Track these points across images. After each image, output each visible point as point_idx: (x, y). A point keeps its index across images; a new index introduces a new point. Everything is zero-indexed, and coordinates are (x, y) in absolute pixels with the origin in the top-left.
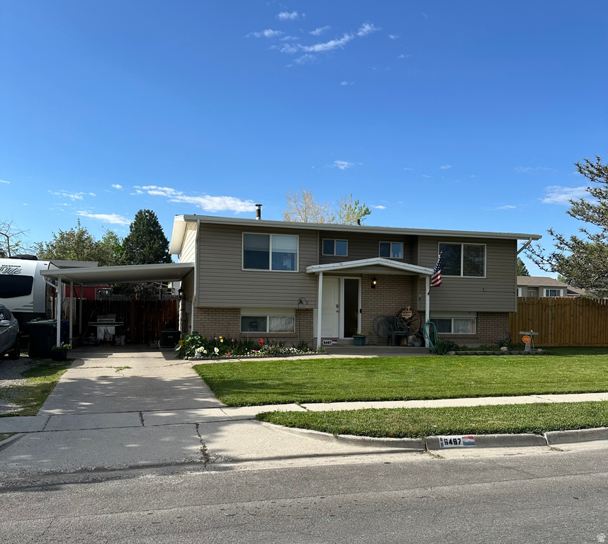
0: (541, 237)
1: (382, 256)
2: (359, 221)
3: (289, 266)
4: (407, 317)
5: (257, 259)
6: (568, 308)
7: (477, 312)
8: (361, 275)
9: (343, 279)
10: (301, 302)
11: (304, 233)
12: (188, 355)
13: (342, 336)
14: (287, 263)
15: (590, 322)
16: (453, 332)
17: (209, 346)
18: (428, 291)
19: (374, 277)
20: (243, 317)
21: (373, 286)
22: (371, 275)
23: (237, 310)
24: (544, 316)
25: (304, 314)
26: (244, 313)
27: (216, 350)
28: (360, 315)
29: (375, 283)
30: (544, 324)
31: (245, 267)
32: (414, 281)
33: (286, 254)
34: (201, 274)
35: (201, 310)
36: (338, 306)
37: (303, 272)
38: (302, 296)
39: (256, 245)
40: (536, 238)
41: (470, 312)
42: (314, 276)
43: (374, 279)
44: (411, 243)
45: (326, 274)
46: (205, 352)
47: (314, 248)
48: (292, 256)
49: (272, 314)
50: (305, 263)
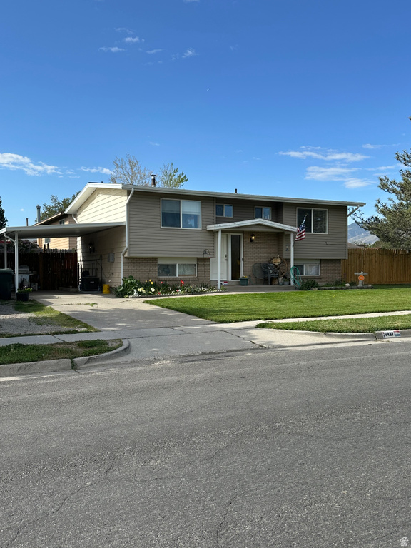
0: (365, 204)
1: (257, 217)
2: (236, 190)
3: (193, 225)
4: (277, 264)
5: (171, 219)
6: (374, 256)
7: (321, 260)
8: (243, 232)
9: (230, 235)
10: (206, 253)
11: (207, 200)
12: (129, 294)
13: (230, 279)
14: (191, 222)
16: (304, 275)
17: (147, 286)
18: (292, 244)
19: (253, 234)
20: (159, 265)
21: (252, 241)
22: (250, 232)
23: (155, 259)
25: (204, 262)
26: (160, 262)
27: (153, 290)
28: (242, 263)
29: (253, 238)
31: (162, 226)
32: (280, 236)
33: (190, 216)
34: (131, 231)
35: (130, 260)
36: (226, 256)
37: (204, 230)
38: (207, 248)
39: (170, 208)
40: (362, 205)
41: (316, 260)
42: (214, 233)
43: (252, 236)
44: (277, 208)
45: (223, 231)
46: (144, 291)
47: (212, 212)
48: (196, 217)
49: (180, 263)
50: (206, 223)
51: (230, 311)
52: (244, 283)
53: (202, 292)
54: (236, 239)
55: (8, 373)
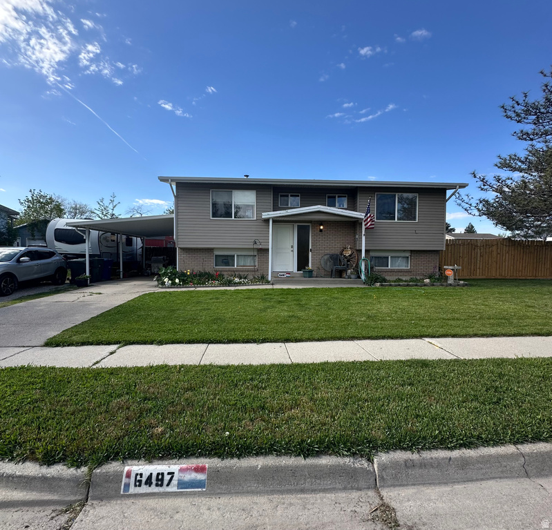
0: (467, 185)
4: (347, 255)
5: (222, 211)
6: (494, 248)
7: (411, 251)
8: (310, 222)
9: (296, 225)
10: (256, 243)
11: (260, 188)
13: (295, 270)
15: (516, 259)
16: (389, 267)
18: (363, 233)
19: (321, 223)
20: (216, 256)
21: (321, 230)
22: (319, 221)
23: (210, 250)
24: (473, 254)
25: (264, 253)
26: (217, 253)
28: (310, 253)
29: (322, 227)
30: (473, 260)
31: (213, 217)
32: (354, 224)
35: (184, 250)
36: (292, 247)
37: (259, 219)
38: (257, 238)
40: (463, 186)
41: (404, 251)
43: (321, 225)
44: (351, 193)
47: (269, 200)
48: (253, 206)
49: (239, 253)
54: (304, 228)
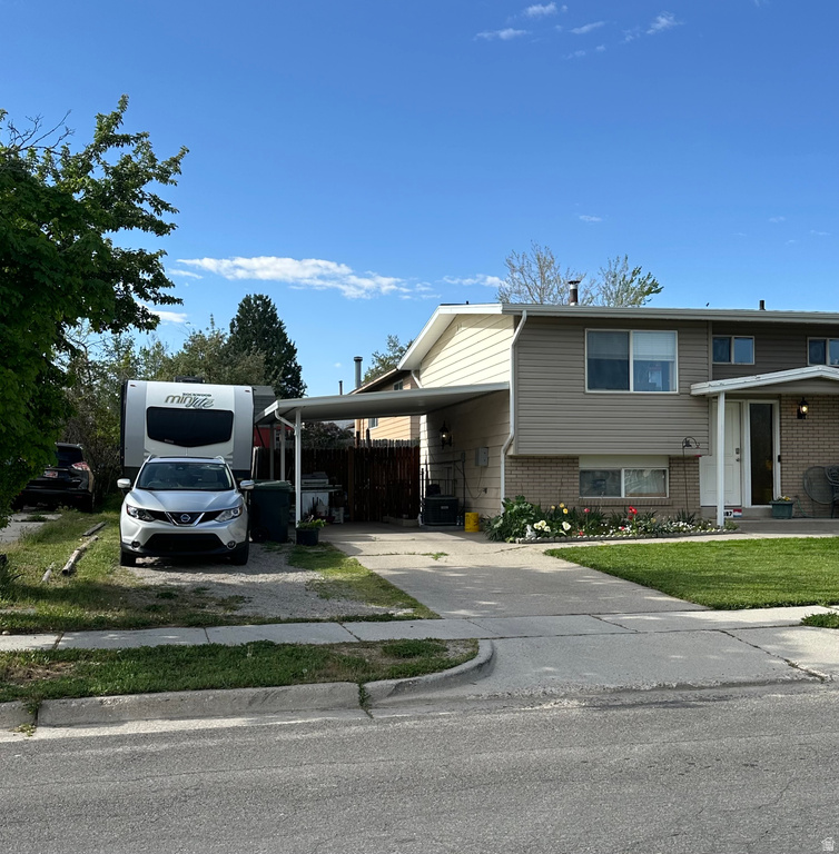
1: (815, 362)
2: (762, 303)
3: (659, 384)
5: (609, 373)
8: (779, 397)
9: (747, 403)
10: (688, 444)
11: (685, 327)
12: (516, 535)
13: (747, 503)
14: (655, 378)
17: (555, 518)
19: (803, 400)
20: (583, 472)
21: (801, 416)
22: (797, 396)
23: (573, 460)
25: (684, 465)
26: (584, 466)
27: (567, 526)
28: (777, 467)
29: (805, 409)
31: (589, 388)
33: (652, 363)
35: (519, 461)
36: (739, 451)
37: (686, 393)
38: (689, 433)
39: (609, 351)
42: (708, 401)
43: (803, 404)
45: (729, 396)
46: (547, 529)
47: (704, 353)
48: (664, 367)
49: (632, 466)
50: (689, 378)
51: (740, 581)
52: (783, 513)
53: (678, 533)
54: (761, 413)
55: (228, 709)
